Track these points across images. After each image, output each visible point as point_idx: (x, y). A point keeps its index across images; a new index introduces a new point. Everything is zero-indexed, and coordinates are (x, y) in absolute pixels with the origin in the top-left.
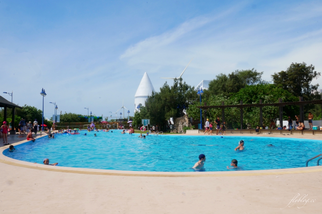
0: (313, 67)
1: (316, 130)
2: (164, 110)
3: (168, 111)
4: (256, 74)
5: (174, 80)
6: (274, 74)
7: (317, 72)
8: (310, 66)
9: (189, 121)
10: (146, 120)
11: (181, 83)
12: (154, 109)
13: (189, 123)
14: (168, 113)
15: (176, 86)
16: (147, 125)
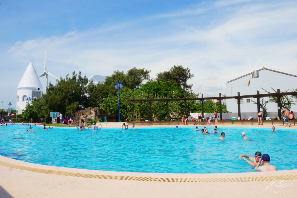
0: (188, 69)
1: (235, 120)
2: (64, 102)
3: (69, 104)
4: (147, 72)
5: (73, 73)
6: (159, 73)
7: (191, 74)
8: (187, 69)
9: (96, 114)
10: (55, 113)
11: (80, 76)
12: (54, 101)
13: (96, 116)
14: (70, 106)
15: (74, 78)
16: (56, 118)
